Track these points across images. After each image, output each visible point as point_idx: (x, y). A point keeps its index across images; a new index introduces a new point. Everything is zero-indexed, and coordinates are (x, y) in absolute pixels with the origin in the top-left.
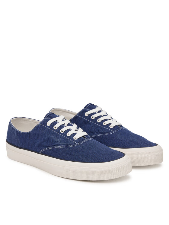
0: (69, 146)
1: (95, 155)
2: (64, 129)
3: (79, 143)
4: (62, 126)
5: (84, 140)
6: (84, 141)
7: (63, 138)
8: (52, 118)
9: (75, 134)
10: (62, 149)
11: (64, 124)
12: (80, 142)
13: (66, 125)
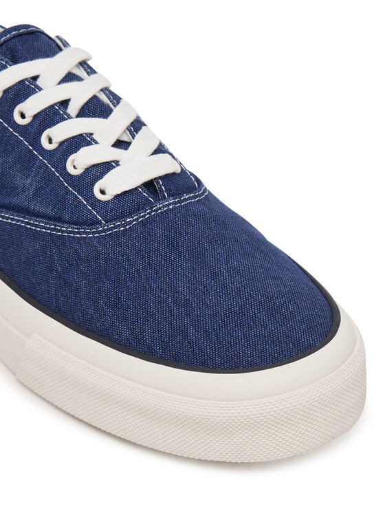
0: (65, 230)
1: (176, 310)
2: (58, 133)
3: (117, 226)
4: (54, 114)
5: (146, 204)
6: (144, 215)
7: (49, 178)
8: (15, 61)
9: (105, 168)
10: (35, 235)
11: (65, 103)
12: (122, 216)
13: (73, 109)
